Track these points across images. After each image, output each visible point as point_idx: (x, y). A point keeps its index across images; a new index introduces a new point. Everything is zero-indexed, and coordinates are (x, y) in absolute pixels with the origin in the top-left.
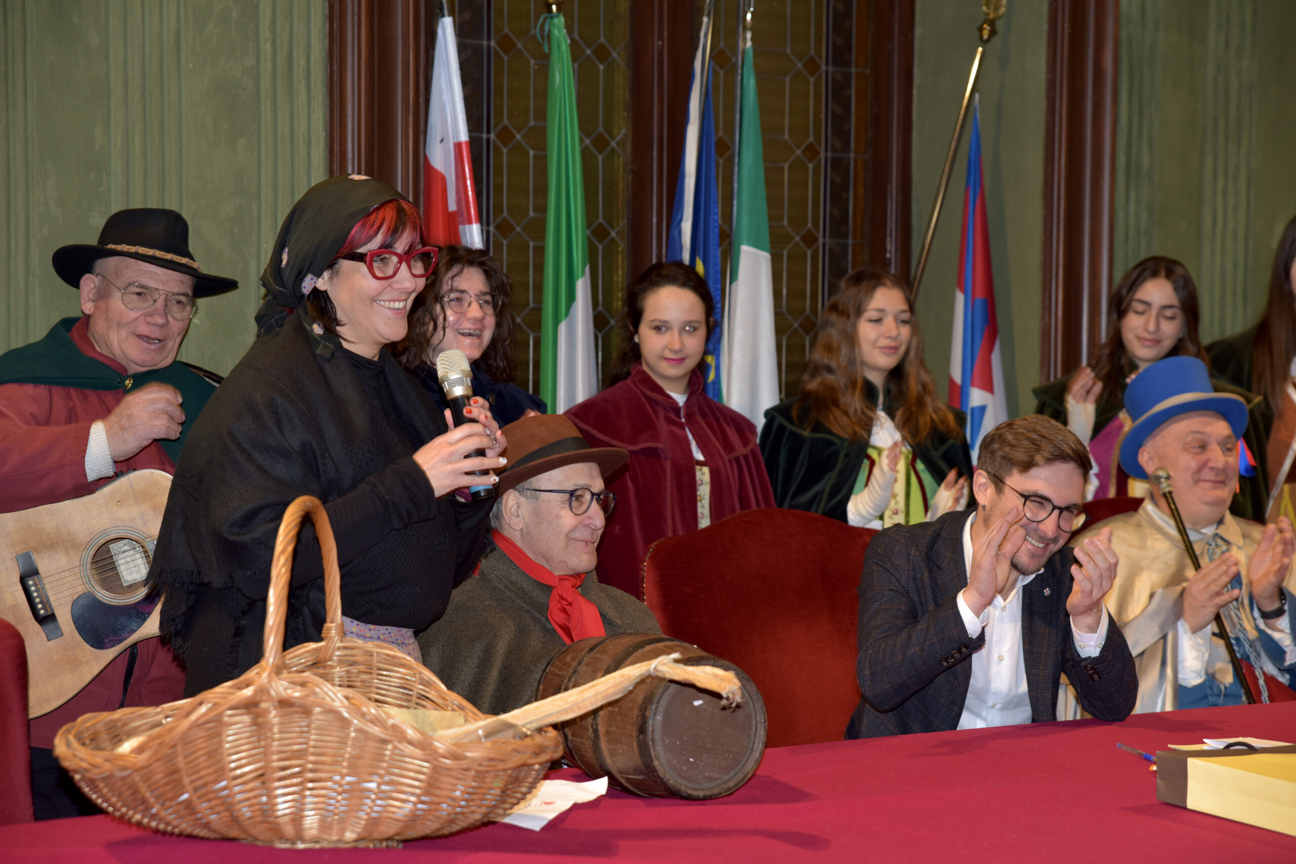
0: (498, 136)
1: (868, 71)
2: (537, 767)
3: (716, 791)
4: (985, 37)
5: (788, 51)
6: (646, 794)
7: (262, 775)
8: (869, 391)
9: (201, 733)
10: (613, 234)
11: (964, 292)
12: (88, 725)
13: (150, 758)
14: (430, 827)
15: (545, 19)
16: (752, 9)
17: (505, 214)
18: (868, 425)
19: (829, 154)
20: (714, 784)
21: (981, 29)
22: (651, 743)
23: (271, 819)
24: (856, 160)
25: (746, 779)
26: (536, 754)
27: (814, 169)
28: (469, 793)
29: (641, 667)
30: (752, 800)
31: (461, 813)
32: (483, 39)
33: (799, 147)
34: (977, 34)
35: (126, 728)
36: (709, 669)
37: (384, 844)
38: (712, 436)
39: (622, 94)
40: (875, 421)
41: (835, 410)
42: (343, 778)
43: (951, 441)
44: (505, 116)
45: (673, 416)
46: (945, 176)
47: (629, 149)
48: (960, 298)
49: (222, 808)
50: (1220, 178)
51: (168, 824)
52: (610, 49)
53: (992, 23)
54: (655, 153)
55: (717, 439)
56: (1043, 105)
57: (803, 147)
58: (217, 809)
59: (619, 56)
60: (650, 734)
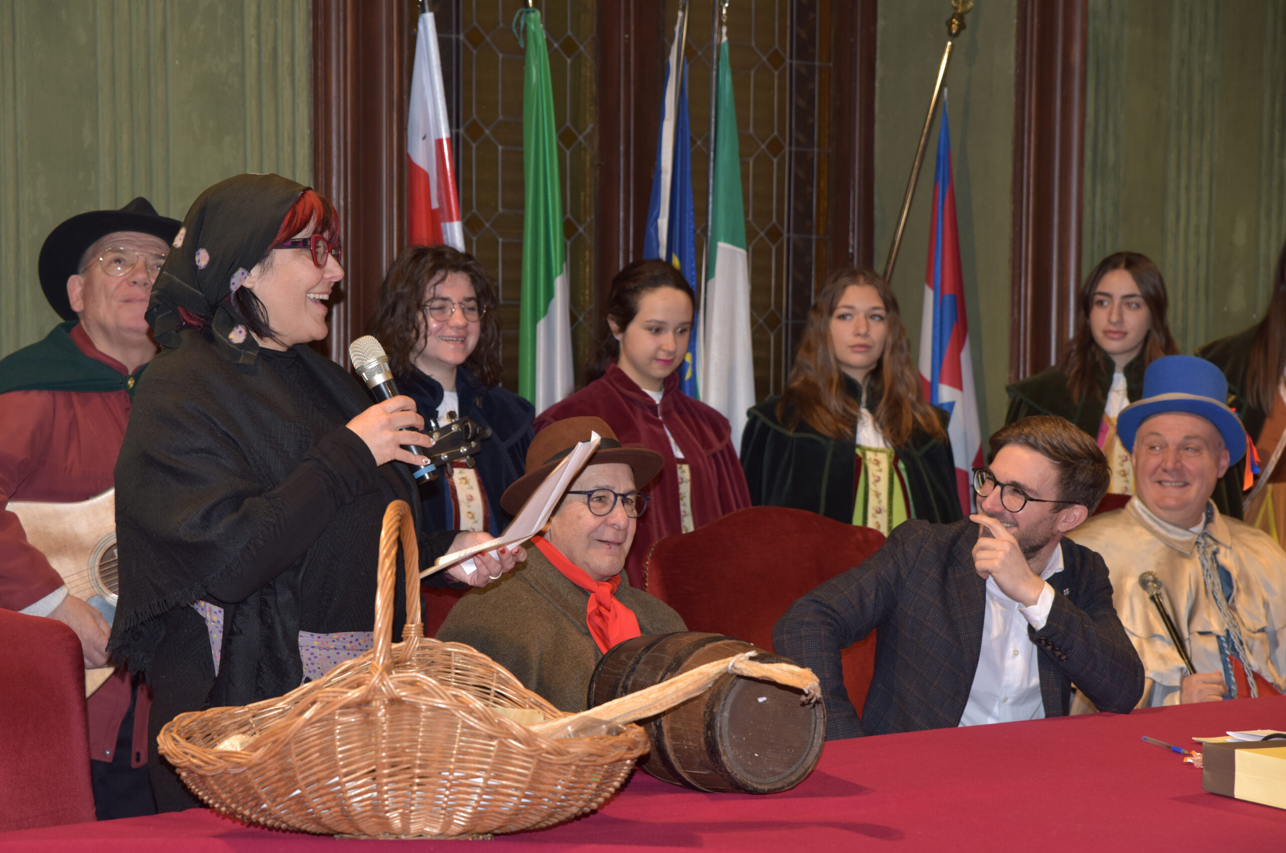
0: (467, 130)
1: (831, 65)
2: (628, 762)
3: (779, 785)
4: (954, 31)
5: (753, 44)
6: (707, 788)
7: (374, 771)
8: (849, 388)
9: (314, 731)
10: (581, 230)
11: (933, 288)
12: (184, 724)
13: (265, 755)
14: (532, 819)
15: (521, 14)
16: (727, 5)
17: (474, 210)
18: (853, 423)
19: (794, 149)
20: (777, 778)
21: (949, 24)
22: (719, 739)
23: (381, 814)
24: (819, 154)
25: (807, 774)
26: (630, 749)
27: (779, 163)
28: (569, 788)
29: (718, 664)
30: (810, 794)
31: (561, 807)
32: (451, 33)
33: (763, 142)
34: (946, 29)
35: (217, 728)
36: (784, 666)
37: (481, 837)
38: (690, 433)
39: (590, 89)
40: (858, 420)
41: (819, 409)
42: (451, 774)
43: (933, 441)
44: (474, 111)
45: (650, 414)
46: (915, 172)
47: (596, 144)
48: (929, 295)
49: (334, 803)
50: (1184, 174)
51: (276, 819)
52: (578, 43)
53: (961, 18)
54: (622, 148)
55: (695, 436)
56: (1012, 100)
57: (767, 142)
58: (329, 804)
59: (585, 49)
60: (718, 730)
